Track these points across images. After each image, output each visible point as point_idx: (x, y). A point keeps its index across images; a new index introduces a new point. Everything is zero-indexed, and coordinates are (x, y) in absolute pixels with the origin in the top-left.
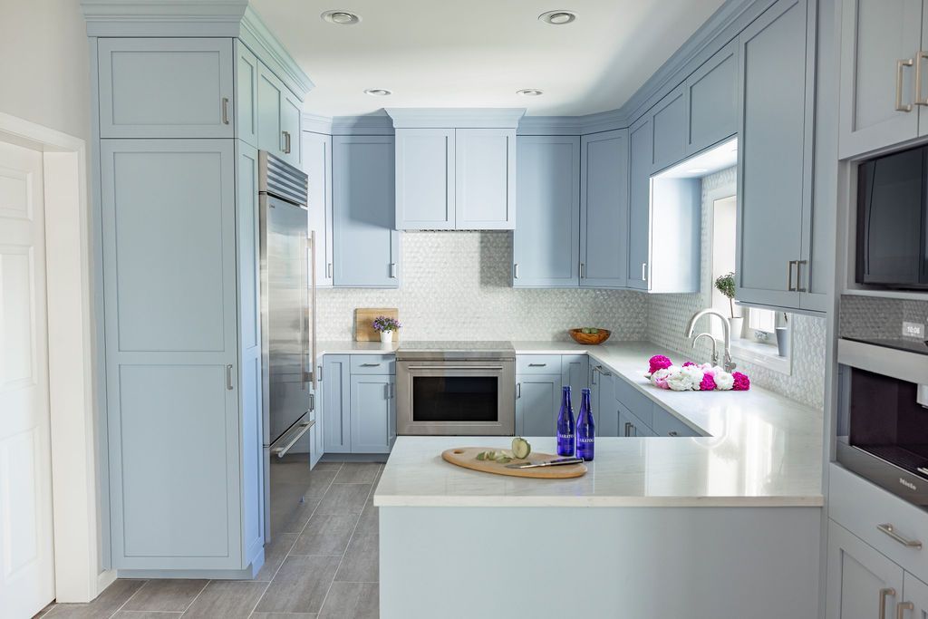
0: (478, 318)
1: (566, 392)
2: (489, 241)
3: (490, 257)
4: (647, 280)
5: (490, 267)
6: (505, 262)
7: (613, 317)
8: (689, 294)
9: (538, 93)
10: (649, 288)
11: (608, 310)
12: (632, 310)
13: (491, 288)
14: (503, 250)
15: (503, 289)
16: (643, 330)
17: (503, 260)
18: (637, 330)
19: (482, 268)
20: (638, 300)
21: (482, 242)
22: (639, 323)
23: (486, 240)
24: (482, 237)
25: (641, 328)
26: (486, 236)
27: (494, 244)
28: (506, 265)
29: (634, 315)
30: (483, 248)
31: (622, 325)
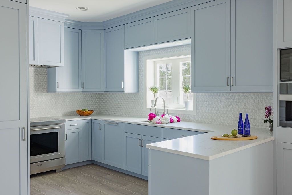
0: (33, 107)
1: (241, 115)
2: (38, 71)
3: (38, 79)
4: (124, 88)
5: (39, 84)
6: (45, 81)
7: (87, 105)
8: (130, 93)
9: (86, 10)
10: (125, 91)
11: (86, 102)
12: (94, 102)
13: (39, 93)
14: (44, 76)
15: (45, 93)
16: (97, 109)
17: (44, 80)
18: (96, 109)
19: (35, 83)
20: (96, 98)
21: (35, 72)
22: (96, 106)
23: (37, 71)
24: (35, 70)
25: (97, 108)
26: (37, 69)
27: (40, 73)
28: (46, 83)
29: (95, 103)
30: (35, 75)
31: (91, 108)
